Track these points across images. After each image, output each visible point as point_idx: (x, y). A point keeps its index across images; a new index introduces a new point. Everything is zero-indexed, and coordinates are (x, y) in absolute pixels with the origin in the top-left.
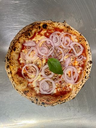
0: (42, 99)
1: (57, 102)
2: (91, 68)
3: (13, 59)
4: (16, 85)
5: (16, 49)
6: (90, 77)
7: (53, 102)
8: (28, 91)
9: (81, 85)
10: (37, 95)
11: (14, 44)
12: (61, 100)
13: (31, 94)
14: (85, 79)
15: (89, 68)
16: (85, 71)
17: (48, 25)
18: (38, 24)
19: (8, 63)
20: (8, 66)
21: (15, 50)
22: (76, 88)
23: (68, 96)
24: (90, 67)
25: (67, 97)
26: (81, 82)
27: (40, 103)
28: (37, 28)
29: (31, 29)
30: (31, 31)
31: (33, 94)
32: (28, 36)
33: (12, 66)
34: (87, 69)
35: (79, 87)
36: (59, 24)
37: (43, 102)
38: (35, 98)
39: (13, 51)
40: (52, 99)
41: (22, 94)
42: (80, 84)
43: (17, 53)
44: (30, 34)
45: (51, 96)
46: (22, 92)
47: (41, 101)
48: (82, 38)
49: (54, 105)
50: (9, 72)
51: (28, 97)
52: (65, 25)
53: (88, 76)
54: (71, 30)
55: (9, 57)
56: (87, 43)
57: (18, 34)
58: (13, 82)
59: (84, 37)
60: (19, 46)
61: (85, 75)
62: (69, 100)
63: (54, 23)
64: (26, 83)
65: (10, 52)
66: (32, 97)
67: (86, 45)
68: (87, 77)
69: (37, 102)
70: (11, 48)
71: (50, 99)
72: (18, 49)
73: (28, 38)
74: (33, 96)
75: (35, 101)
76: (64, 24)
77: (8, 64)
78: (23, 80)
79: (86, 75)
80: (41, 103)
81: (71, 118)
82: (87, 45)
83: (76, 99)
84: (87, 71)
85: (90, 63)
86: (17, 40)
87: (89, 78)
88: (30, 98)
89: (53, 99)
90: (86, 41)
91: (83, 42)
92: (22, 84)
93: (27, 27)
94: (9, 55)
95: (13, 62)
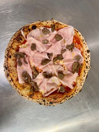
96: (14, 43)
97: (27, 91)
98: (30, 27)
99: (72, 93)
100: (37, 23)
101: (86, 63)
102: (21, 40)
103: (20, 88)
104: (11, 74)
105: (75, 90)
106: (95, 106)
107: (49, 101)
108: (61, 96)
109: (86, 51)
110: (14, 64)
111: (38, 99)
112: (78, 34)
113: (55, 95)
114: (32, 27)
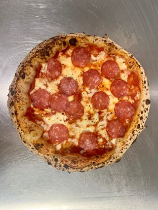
0: (65, 159)
1: (89, 166)
2: (147, 112)
4: (22, 134)
5: (26, 77)
6: (146, 127)
7: (82, 164)
8: (42, 145)
9: (130, 139)
10: (56, 152)
11: (23, 69)
12: (96, 163)
13: (48, 150)
14: (138, 130)
15: (145, 112)
16: (138, 115)
17: (78, 39)
21: (23, 77)
22: (122, 144)
23: (109, 156)
25: (106, 159)
26: (131, 134)
27: (60, 166)
28: (60, 45)
29: (51, 46)
30: (51, 49)
31: (51, 150)
32: (46, 56)
33: (18, 102)
34: (142, 112)
35: (128, 143)
36: (96, 40)
37: (67, 163)
38: (54, 157)
39: (21, 80)
40: (81, 160)
41: (33, 149)
42: (129, 137)
44: (50, 53)
46: (32, 146)
47: (62, 161)
48: (134, 62)
49: (84, 170)
51: (42, 155)
52: (105, 41)
53: (143, 124)
54: (116, 48)
56: (142, 70)
57: (30, 52)
58: (18, 129)
59: (137, 61)
60: (31, 71)
61: (138, 122)
62: (109, 163)
63: (88, 38)
64: (39, 131)
66: (48, 155)
68: (141, 126)
69: (56, 164)
70: (18, 74)
71: (78, 159)
72: (30, 76)
74: (50, 153)
75: (53, 162)
76: (104, 39)
77: (12, 99)
78: (35, 126)
79: (140, 122)
80: (62, 165)
81: (114, 195)
82: (142, 73)
83: (123, 163)
84: (140, 116)
87: (144, 128)
88: (46, 156)
89: (83, 160)
90: (140, 67)
91: (135, 68)
93: (45, 43)
94: (15, 85)
95: (20, 96)
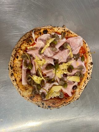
3: (16, 67)
18: (38, 30)
19: (12, 71)
20: (13, 73)
24: (91, 68)
43: (20, 61)
45: (56, 99)
50: (14, 79)
55: (12, 65)
65: (13, 60)
67: (86, 47)
73: (30, 44)
85: (91, 65)
86: (19, 48)
92: (27, 91)
96: (23, 44)
97: (29, 93)
98: (42, 31)
99: (70, 100)
100: (49, 28)
101: (88, 74)
102: (31, 42)
103: (22, 89)
104: (15, 74)
105: (74, 98)
106: (87, 114)
107: (48, 105)
108: (59, 102)
109: (89, 63)
110: (20, 64)
111: (38, 102)
112: (85, 45)
113: (54, 101)
114: (43, 31)
